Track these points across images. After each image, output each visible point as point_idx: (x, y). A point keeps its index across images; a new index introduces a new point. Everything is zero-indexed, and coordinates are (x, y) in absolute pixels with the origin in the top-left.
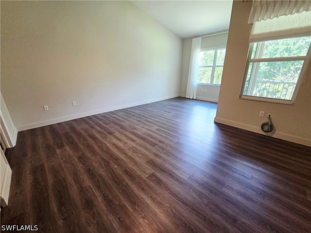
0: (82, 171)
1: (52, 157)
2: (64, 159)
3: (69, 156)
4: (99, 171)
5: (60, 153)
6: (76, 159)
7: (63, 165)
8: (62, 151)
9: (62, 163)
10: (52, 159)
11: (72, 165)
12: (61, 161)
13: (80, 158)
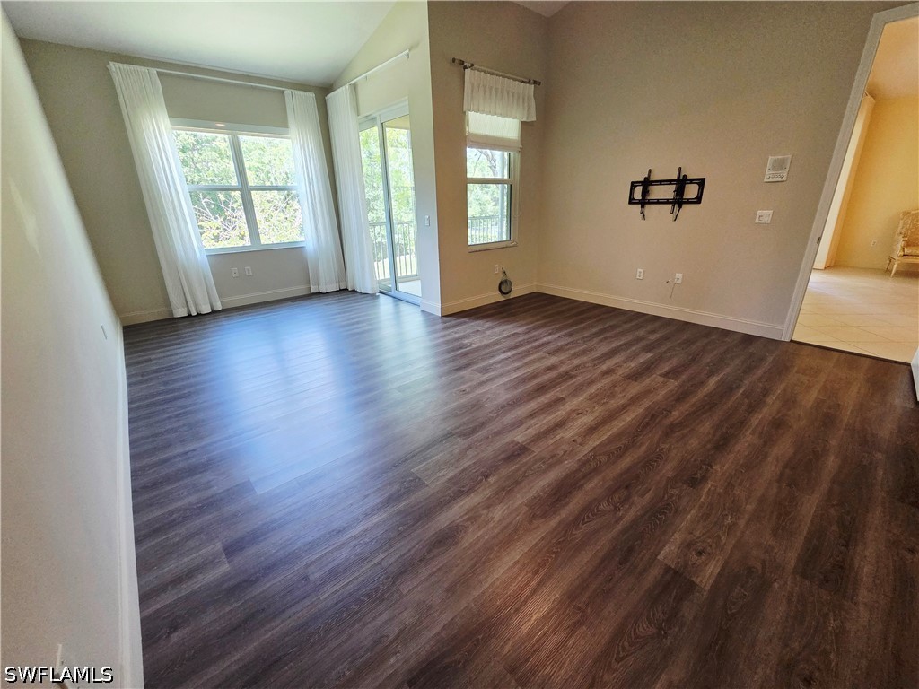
0: (731, 457)
1: (750, 571)
2: (729, 520)
3: (706, 517)
4: (709, 433)
5: (711, 555)
6: (706, 490)
7: (750, 508)
8: (700, 553)
9: (746, 516)
10: (758, 565)
11: (733, 486)
12: (742, 523)
13: (695, 482)
